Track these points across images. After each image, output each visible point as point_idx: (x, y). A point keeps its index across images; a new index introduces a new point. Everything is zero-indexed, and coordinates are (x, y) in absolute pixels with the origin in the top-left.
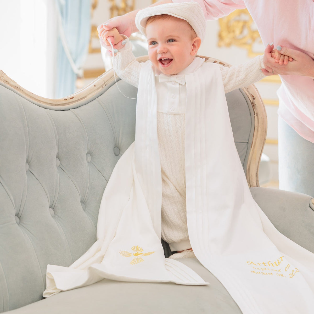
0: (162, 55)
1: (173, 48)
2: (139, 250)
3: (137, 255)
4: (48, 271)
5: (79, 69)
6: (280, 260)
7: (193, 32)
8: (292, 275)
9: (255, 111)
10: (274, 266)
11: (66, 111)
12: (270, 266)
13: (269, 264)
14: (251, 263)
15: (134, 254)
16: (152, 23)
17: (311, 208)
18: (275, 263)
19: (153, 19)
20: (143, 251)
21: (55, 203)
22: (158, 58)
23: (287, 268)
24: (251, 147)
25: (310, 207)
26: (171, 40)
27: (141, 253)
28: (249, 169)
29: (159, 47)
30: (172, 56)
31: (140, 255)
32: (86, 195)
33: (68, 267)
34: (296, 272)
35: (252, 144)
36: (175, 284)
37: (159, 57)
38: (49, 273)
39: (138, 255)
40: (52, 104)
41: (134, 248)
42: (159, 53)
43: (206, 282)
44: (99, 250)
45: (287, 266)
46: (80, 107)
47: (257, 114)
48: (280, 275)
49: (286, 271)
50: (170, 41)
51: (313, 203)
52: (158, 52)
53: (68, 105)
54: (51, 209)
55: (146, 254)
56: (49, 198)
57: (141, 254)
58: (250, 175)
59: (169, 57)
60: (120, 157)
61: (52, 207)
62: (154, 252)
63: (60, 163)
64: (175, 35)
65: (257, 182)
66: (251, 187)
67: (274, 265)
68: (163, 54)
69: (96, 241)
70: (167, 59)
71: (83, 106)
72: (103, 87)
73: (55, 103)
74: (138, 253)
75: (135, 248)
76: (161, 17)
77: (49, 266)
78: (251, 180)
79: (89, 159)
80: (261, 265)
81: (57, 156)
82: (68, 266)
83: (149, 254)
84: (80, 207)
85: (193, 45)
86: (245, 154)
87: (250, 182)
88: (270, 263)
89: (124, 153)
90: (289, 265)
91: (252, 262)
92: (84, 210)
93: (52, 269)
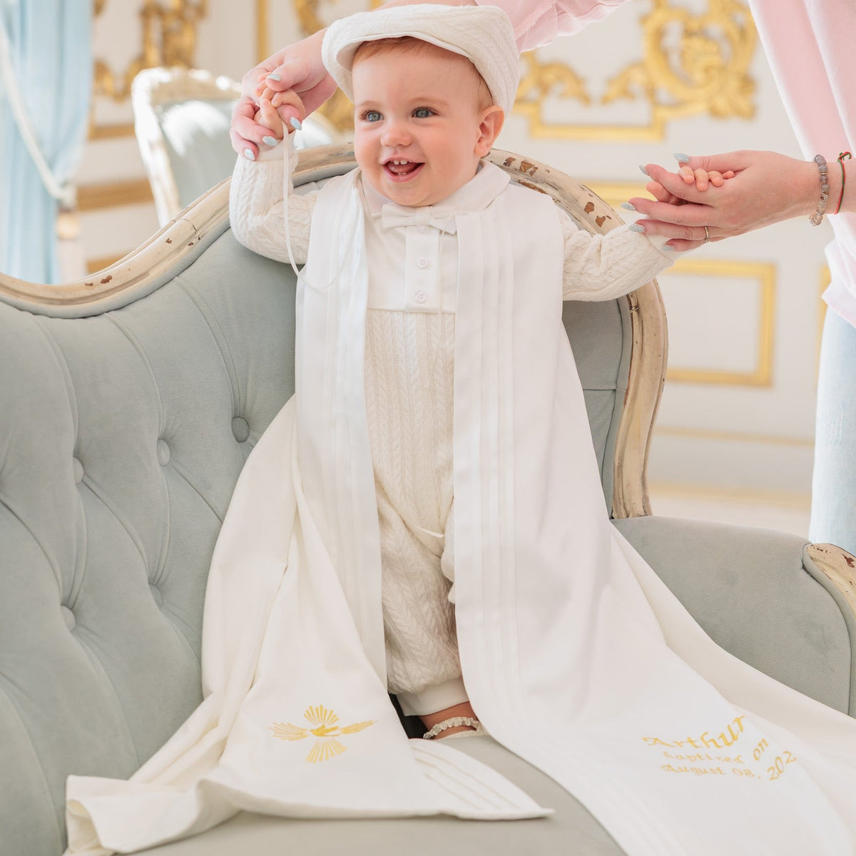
0: (396, 153)
1: (428, 134)
2: (327, 717)
3: (321, 732)
4: (71, 794)
5: (64, 185)
6: (735, 728)
7: (484, 89)
8: (776, 771)
9: (632, 299)
10: (718, 747)
11: (95, 318)
12: (709, 747)
13: (706, 743)
14: (655, 742)
15: (312, 730)
16: (373, 59)
17: (808, 573)
18: (722, 736)
19: (374, 48)
20: (337, 719)
21: (76, 591)
22: (383, 159)
23: (759, 751)
24: (625, 403)
25: (804, 567)
26: (422, 112)
27: (334, 725)
28: (621, 466)
29: (388, 129)
30: (424, 155)
31: (332, 733)
32: (163, 562)
33: (127, 778)
34: (788, 761)
35: (627, 393)
36: (455, 818)
37: (385, 156)
38: (73, 801)
39: (328, 734)
40: (51, 301)
41: (310, 713)
42: (388, 146)
43: (543, 806)
44: (214, 724)
45: (760, 745)
46: (130, 304)
47: (637, 306)
48: (744, 773)
49: (757, 759)
50: (420, 113)
51: (812, 558)
52: (383, 142)
53: (98, 299)
54: (66, 610)
55: (347, 731)
56: (59, 577)
57: (334, 729)
58: (625, 483)
59: (415, 159)
60: (254, 447)
61: (69, 604)
62: (371, 723)
63: (85, 474)
64: (434, 95)
65: (644, 503)
66: (628, 517)
67: (721, 742)
68: (398, 149)
69: (202, 699)
70: (408, 162)
71: (139, 302)
72: (193, 244)
73: (60, 297)
74: (323, 726)
75: (313, 713)
76: (396, 43)
77: (73, 781)
78: (627, 497)
79: (165, 454)
80: (682, 744)
81: (74, 452)
82: (127, 776)
83: (356, 728)
84: (148, 597)
85: (483, 126)
86: (609, 424)
87: (624, 504)
88: (706, 738)
89: (262, 433)
90: (763, 741)
91: (656, 739)
92: (160, 605)
93: (80, 789)
